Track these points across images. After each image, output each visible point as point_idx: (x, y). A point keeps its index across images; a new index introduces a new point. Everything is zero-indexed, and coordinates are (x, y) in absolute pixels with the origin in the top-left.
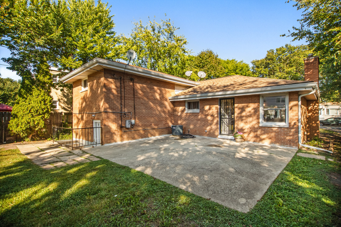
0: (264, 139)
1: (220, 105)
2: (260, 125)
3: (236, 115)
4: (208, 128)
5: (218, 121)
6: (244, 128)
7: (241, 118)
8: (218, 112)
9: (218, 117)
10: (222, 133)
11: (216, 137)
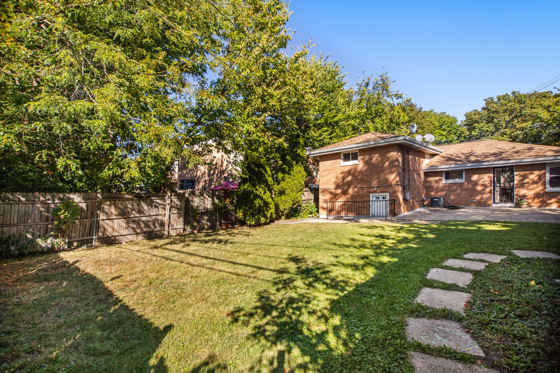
0: (551, 203)
1: (494, 174)
2: (547, 190)
3: (516, 182)
4: (478, 198)
5: (491, 190)
6: (527, 194)
7: (522, 185)
8: (491, 180)
9: (491, 185)
10: (496, 202)
11: (489, 206)
